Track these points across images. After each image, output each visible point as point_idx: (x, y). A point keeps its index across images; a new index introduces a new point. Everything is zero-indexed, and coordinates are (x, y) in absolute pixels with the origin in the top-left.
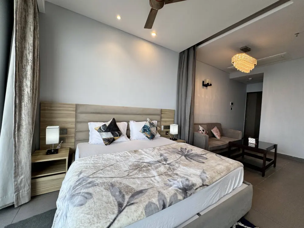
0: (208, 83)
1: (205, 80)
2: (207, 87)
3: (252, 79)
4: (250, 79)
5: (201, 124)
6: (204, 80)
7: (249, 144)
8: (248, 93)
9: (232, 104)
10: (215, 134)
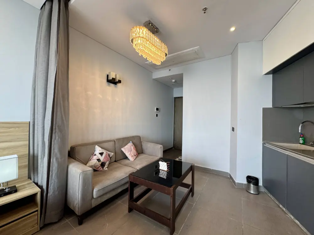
0: (114, 77)
1: (110, 73)
2: (116, 84)
3: (176, 81)
4: (173, 81)
5: (99, 143)
6: (108, 73)
7: (161, 171)
8: (175, 98)
9: (157, 109)
10: (127, 154)
